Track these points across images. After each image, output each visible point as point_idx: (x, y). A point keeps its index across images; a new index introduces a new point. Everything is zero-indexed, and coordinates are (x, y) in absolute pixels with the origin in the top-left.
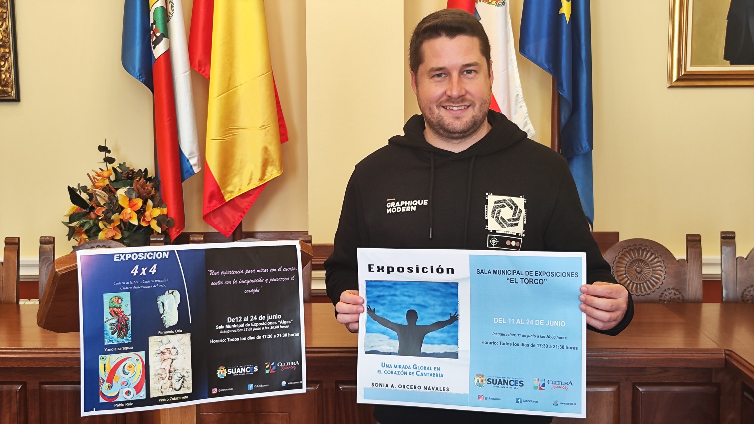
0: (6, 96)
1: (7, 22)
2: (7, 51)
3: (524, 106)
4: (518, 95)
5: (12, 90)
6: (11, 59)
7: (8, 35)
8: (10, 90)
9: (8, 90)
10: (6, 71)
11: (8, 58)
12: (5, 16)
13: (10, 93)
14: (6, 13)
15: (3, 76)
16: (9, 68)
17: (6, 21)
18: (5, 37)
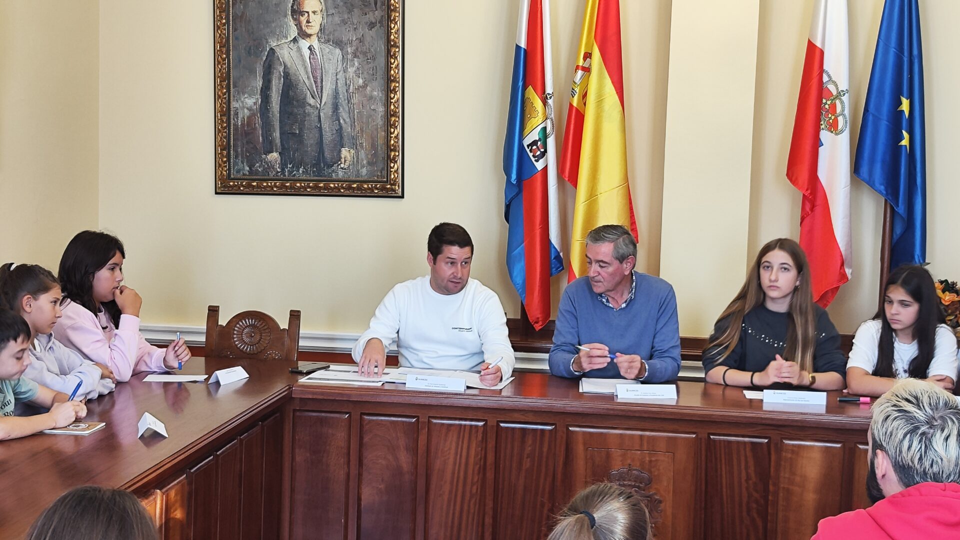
0: (393, 193)
1: (398, 129)
2: (396, 154)
5: (399, 188)
6: (399, 162)
7: (398, 141)
8: (397, 187)
9: (395, 188)
12: (397, 124)
13: (397, 191)
14: (398, 121)
15: (392, 176)
16: (397, 170)
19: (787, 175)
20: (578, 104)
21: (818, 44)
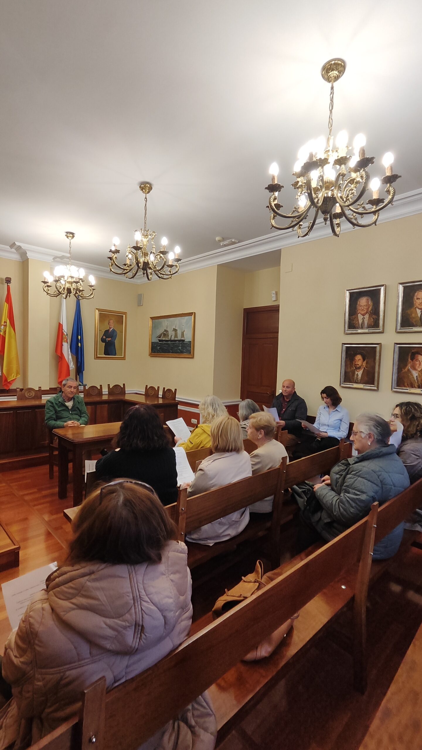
19: (56, 352)
20: (3, 334)
21: (61, 323)
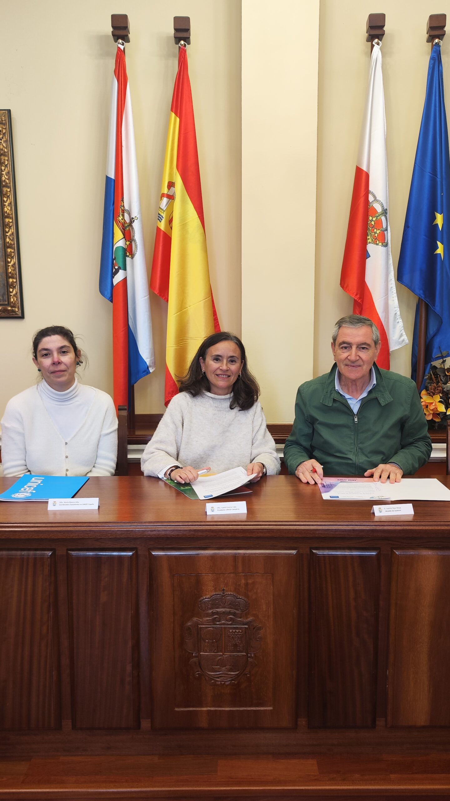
0: (14, 314)
1: (15, 259)
2: (15, 280)
3: (400, 322)
4: (396, 313)
5: (19, 310)
6: (18, 287)
7: (15, 269)
8: (17, 309)
9: (15, 310)
10: (14, 295)
11: (15, 286)
12: (13, 254)
13: (17, 312)
14: (13, 252)
15: (12, 300)
16: (16, 294)
17: (13, 259)
18: (13, 270)
19: (341, 284)
20: (165, 228)
21: (364, 168)
